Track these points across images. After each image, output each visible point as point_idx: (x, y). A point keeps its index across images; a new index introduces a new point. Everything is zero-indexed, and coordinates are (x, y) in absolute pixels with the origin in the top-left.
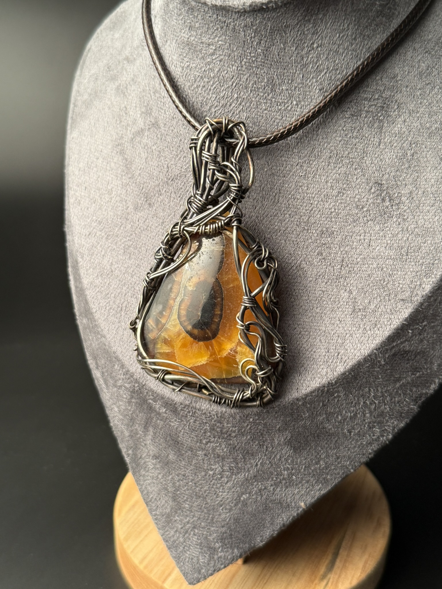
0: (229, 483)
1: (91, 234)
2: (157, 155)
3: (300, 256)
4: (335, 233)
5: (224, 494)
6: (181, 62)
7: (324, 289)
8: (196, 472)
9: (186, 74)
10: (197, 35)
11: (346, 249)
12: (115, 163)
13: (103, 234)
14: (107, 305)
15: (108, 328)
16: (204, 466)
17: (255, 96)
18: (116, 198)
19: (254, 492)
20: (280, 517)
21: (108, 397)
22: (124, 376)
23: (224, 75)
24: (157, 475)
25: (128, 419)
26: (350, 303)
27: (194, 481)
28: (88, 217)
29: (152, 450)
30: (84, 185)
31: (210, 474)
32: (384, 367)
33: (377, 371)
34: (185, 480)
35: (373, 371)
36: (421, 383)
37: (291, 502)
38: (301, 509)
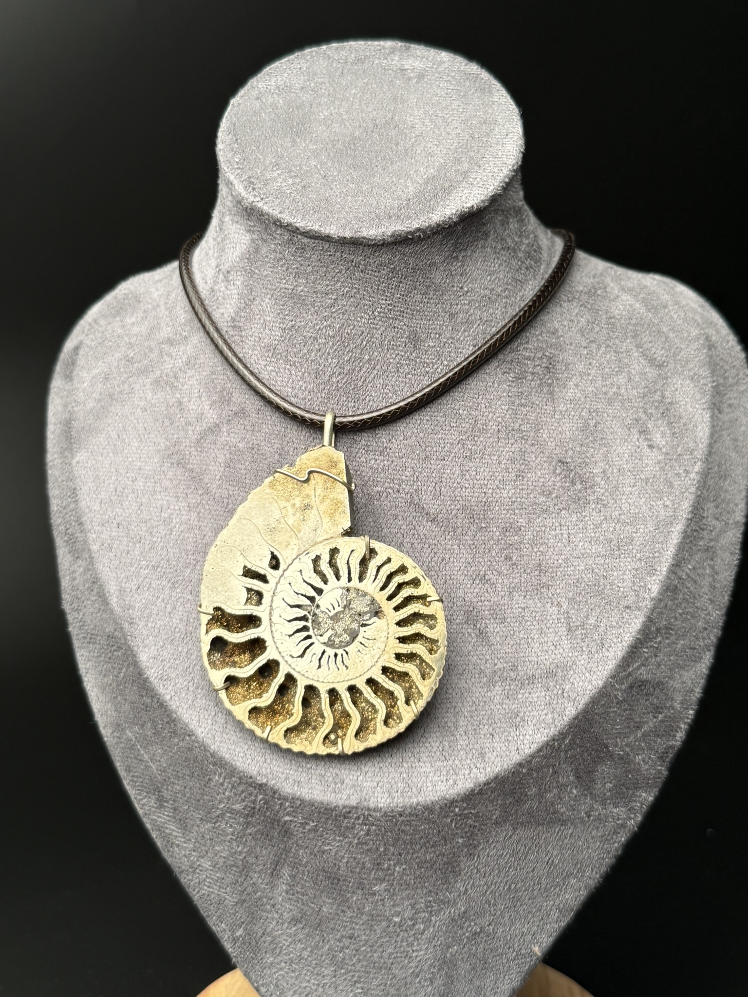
0: (426, 932)
3: (483, 563)
4: (523, 529)
5: (421, 953)
6: (280, 323)
7: (523, 605)
8: (372, 926)
9: (290, 338)
10: (307, 282)
11: (541, 549)
12: (171, 480)
13: (163, 583)
14: (191, 684)
15: (197, 718)
16: (385, 911)
17: (394, 356)
18: (179, 528)
19: (465, 940)
20: (507, 977)
21: (185, 851)
22: (231, 791)
23: (349, 331)
24: (298, 954)
25: (235, 871)
26: (563, 620)
27: (370, 943)
28: (131, 565)
29: (288, 910)
30: (114, 521)
31: (396, 923)
32: (621, 706)
33: (613, 712)
34: (354, 944)
35: (609, 713)
36: (665, 731)
37: (521, 949)
38: (535, 958)
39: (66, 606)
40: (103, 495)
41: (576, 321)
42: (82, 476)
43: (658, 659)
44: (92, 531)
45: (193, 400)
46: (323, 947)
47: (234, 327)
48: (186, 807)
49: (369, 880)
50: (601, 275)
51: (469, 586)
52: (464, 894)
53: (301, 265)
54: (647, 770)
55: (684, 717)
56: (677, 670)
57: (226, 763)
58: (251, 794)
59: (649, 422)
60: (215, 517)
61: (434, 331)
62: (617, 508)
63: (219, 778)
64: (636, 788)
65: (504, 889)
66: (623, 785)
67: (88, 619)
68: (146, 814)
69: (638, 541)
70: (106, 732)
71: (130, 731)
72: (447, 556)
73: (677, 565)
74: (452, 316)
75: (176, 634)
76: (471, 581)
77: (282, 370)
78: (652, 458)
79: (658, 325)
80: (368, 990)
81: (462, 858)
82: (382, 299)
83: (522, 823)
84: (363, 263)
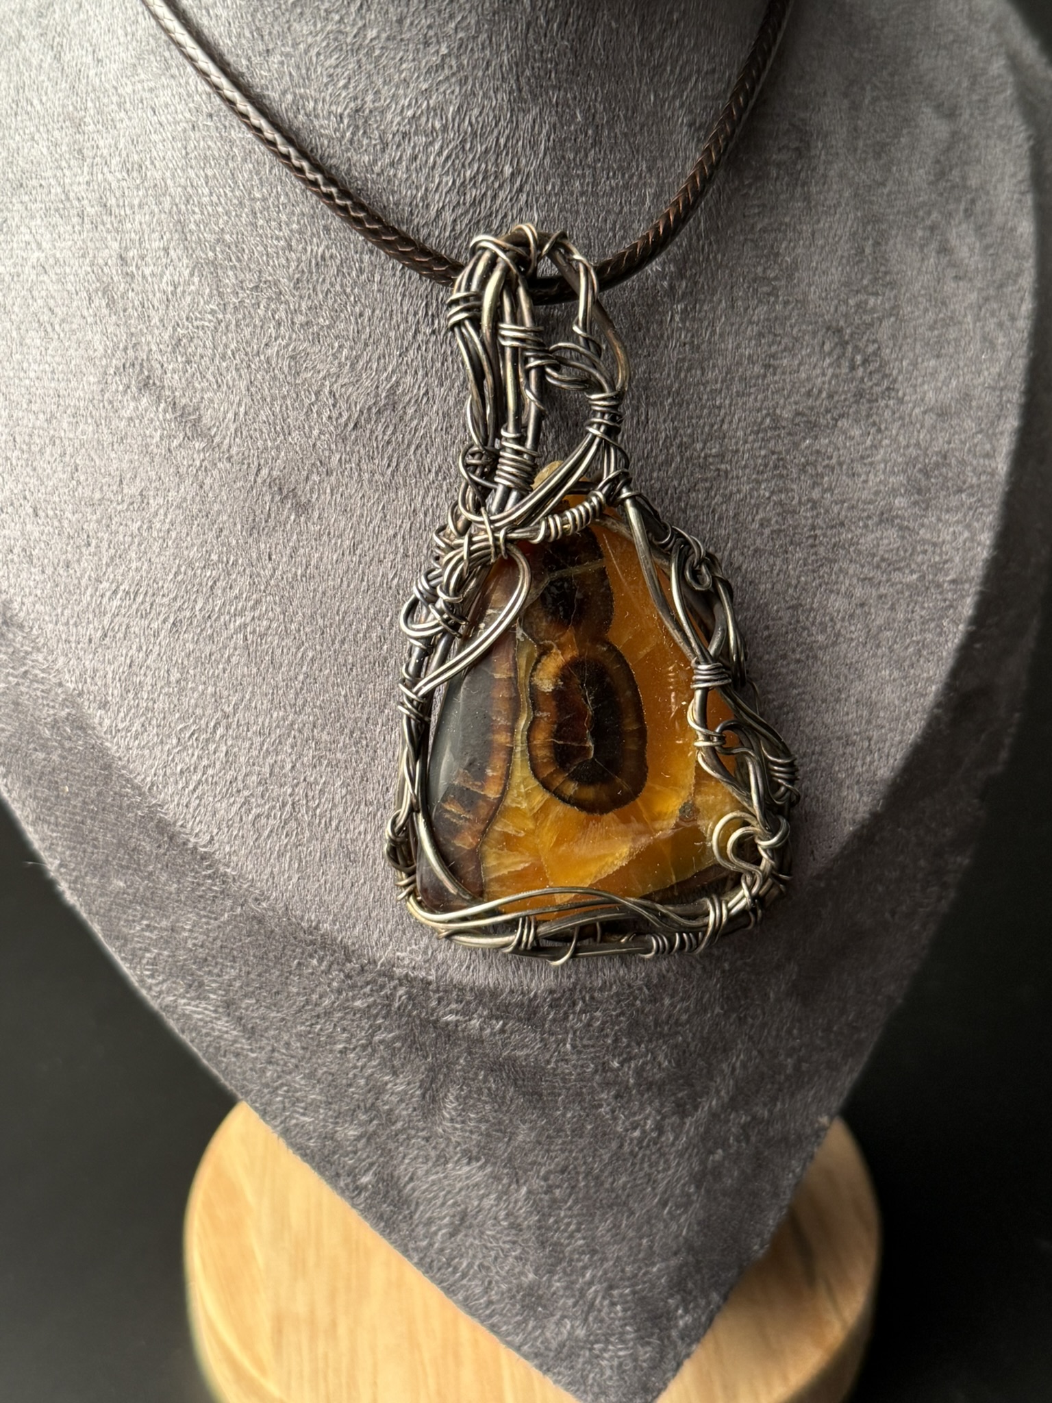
1: (110, 634)
2: (286, 370)
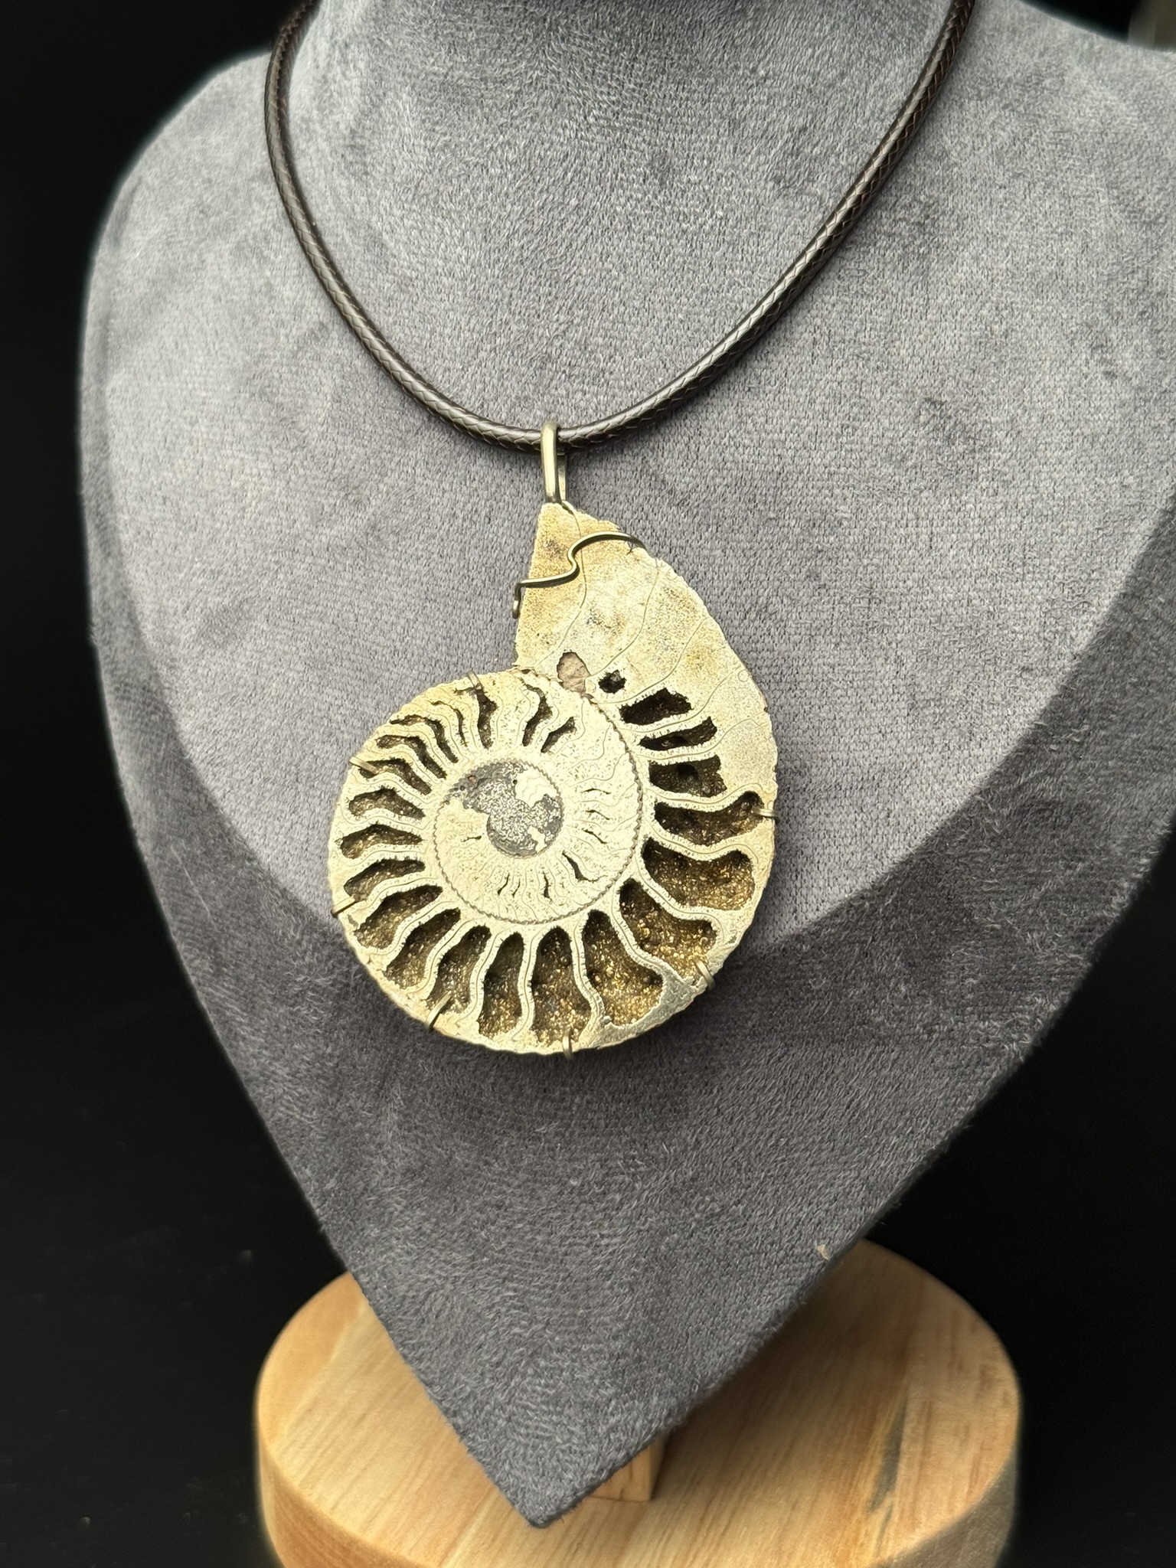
0: (625, 1207)
4: (845, 523)
5: (615, 1240)
6: (426, 139)
7: (831, 661)
8: (533, 1190)
10: (470, 62)
11: (875, 561)
14: (256, 774)
16: (557, 1167)
17: (622, 200)
18: (256, 506)
19: (694, 1225)
20: (766, 1291)
21: (254, 1048)
22: (313, 955)
23: (542, 154)
24: (417, 1227)
25: (324, 1085)
26: (902, 689)
27: (529, 1218)
28: (179, 569)
29: (402, 1155)
30: (159, 493)
31: (574, 1187)
32: (999, 845)
33: (984, 854)
34: (504, 1218)
35: (976, 855)
36: (1089, 893)
37: (793, 1246)
38: (818, 1263)
39: (97, 637)
40: (146, 447)
41: (989, 137)
42: (118, 414)
43: (1081, 764)
44: (125, 509)
45: (290, 281)
46: (454, 1219)
47: (353, 147)
48: (252, 977)
49: (530, 1115)
50: (1059, 50)
51: (736, 623)
52: (693, 1149)
53: (458, 29)
54: (1048, 958)
55: (1131, 870)
56: (1120, 786)
57: (304, 908)
58: (341, 962)
59: (1114, 329)
60: (313, 489)
61: (699, 155)
62: (1029, 489)
63: (295, 932)
64: (1025, 989)
65: (766, 1145)
66: (999, 983)
67: (120, 657)
68: (199, 984)
69: (1064, 547)
70: (145, 846)
71: (175, 848)
72: (701, 568)
73: (1133, 595)
74: (734, 124)
75: (239, 689)
76: (742, 615)
77: (429, 227)
78: (1108, 396)
79: (1158, 145)
80: (526, 1293)
81: (690, 1088)
82: (602, 93)
83: (802, 1037)
84: (563, 22)
